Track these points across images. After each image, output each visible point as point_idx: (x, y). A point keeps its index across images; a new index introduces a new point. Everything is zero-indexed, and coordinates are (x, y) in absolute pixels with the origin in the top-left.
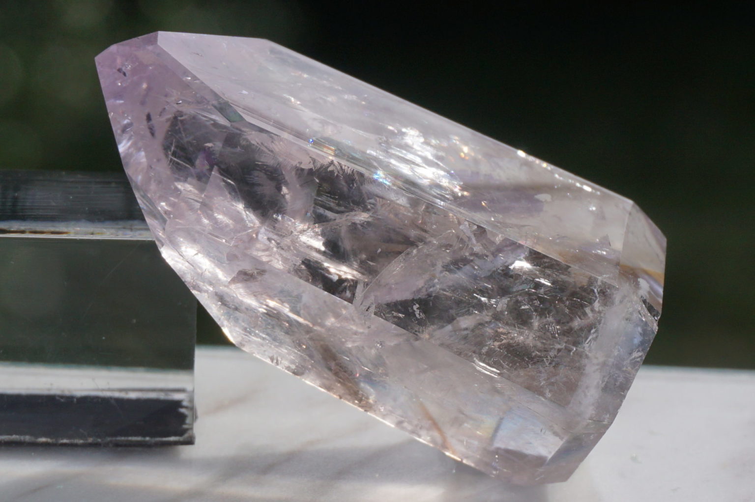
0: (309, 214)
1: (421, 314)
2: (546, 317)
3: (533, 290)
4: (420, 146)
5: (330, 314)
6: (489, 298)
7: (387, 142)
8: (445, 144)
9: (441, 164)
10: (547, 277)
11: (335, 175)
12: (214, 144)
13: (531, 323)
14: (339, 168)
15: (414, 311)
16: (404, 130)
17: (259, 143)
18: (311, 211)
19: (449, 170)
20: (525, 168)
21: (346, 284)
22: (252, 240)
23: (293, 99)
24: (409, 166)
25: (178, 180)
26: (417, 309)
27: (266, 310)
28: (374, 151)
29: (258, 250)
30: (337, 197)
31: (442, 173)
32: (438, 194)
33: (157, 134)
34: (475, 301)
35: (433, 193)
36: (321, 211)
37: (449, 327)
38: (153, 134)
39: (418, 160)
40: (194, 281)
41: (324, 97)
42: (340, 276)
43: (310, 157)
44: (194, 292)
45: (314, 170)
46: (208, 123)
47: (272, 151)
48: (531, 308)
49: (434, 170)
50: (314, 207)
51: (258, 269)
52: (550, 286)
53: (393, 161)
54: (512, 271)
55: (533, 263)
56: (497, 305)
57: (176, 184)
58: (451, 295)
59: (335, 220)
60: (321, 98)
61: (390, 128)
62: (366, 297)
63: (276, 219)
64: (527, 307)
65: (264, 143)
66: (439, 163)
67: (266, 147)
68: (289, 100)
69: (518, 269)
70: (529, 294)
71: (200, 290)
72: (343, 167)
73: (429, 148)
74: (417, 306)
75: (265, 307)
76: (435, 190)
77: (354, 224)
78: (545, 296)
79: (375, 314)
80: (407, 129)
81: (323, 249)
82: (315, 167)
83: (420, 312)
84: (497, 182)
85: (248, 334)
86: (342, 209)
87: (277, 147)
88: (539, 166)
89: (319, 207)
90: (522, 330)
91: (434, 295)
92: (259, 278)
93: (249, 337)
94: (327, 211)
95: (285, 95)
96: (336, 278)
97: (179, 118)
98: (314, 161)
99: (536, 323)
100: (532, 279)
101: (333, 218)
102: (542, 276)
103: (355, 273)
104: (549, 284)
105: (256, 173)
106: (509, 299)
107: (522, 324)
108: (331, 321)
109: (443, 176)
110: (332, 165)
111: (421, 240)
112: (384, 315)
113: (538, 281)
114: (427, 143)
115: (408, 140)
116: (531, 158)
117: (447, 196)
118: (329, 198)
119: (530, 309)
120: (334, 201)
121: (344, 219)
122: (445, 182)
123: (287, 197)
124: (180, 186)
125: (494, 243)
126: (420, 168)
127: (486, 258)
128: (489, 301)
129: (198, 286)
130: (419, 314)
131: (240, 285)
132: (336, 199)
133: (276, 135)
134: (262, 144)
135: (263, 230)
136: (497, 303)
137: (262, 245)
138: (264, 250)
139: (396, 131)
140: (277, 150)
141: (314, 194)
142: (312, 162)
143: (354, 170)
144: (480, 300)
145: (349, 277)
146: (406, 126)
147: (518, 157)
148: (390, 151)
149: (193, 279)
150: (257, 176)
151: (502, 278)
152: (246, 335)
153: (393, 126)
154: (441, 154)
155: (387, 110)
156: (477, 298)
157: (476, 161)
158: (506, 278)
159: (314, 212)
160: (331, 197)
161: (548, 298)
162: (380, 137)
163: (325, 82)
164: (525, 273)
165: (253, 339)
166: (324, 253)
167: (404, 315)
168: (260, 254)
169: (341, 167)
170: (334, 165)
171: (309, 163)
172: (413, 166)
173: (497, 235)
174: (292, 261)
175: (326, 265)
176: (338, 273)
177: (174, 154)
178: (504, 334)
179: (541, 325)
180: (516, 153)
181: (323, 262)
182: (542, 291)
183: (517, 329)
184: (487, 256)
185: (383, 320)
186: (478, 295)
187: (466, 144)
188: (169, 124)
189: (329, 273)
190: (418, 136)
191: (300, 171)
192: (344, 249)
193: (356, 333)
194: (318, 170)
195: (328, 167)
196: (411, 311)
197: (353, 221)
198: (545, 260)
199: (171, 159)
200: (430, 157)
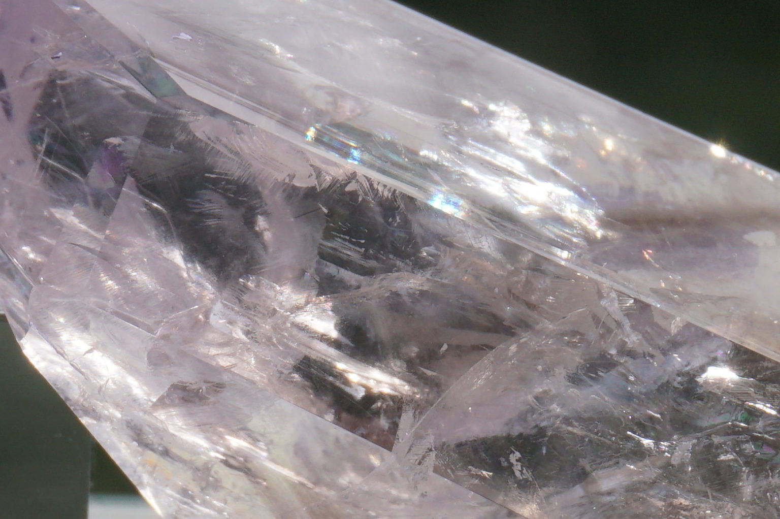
0: (307, 276)
1: (525, 471)
2: (767, 477)
3: (742, 424)
4: (523, 140)
5: (348, 465)
6: (657, 439)
7: (459, 133)
8: (570, 132)
9: (562, 174)
10: (769, 398)
11: (360, 199)
12: (124, 140)
13: (738, 489)
14: (366, 185)
15: (512, 465)
16: (492, 107)
17: (212, 138)
18: (312, 270)
19: (578, 184)
20: (723, 178)
21: (379, 404)
22: (198, 326)
23: (277, 49)
24: (501, 181)
25: (57, 203)
26: (517, 461)
27: (224, 455)
28: (433, 151)
29: (210, 344)
30: (363, 241)
31: (566, 193)
32: (558, 236)
33: (15, 111)
34: (629, 445)
35: (548, 234)
36: (332, 269)
37: (578, 491)
38: (8, 112)
39: (518, 167)
40: (85, 400)
41: (338, 44)
42: (368, 389)
43: (311, 166)
44: (85, 421)
45: (318, 190)
46: (115, 93)
47: (237, 154)
48: (739, 459)
49: (549, 186)
50: (318, 263)
51: (209, 382)
52: (775, 416)
53: (471, 172)
54: (702, 386)
55: (743, 370)
56: (672, 454)
57: (53, 210)
58: (583, 433)
59: (359, 287)
60: (332, 45)
61: (466, 103)
62: (418, 437)
63: (245, 286)
64: (730, 457)
65: (220, 138)
66: (558, 171)
67: (226, 146)
68: (271, 51)
69: (714, 384)
70: (733, 431)
71: (97, 417)
72: (375, 186)
73: (540, 142)
74: (518, 455)
75: (222, 450)
76: (551, 227)
77: (397, 294)
78: (766, 436)
79: (436, 470)
80: (497, 105)
81: (334, 334)
82: (320, 186)
83: (522, 467)
84: (670, 208)
85: (190, 501)
86: (372, 263)
87: (246, 145)
88: (753, 173)
89: (328, 263)
90: (720, 503)
91: (549, 433)
92: (212, 399)
93: (192, 507)
94: (342, 271)
95: (261, 40)
96: (360, 394)
97: (59, 82)
98: (319, 173)
99: (747, 487)
100: (740, 403)
101: (354, 283)
102: (761, 397)
103: (397, 381)
104: (774, 412)
105: (206, 194)
106: (695, 441)
107: (719, 490)
108: (349, 478)
109: (568, 200)
110: (354, 181)
111: (525, 325)
112: (453, 471)
113: (750, 406)
114: (536, 132)
115: (500, 127)
116: (737, 159)
117: (575, 240)
118: (347, 243)
119: (735, 460)
120: (358, 249)
121: (376, 286)
122: (571, 211)
123: (268, 236)
124: (59, 213)
125: (666, 332)
126: (522, 183)
127: (651, 361)
128: (657, 444)
129: (94, 410)
130: (521, 471)
131: (173, 411)
132: (361, 246)
133: (245, 123)
134: (218, 139)
135: (218, 307)
136: (672, 449)
137: (216, 335)
138: (221, 345)
139: (476, 110)
140: (247, 151)
141: (319, 236)
142: (314, 174)
143: (395, 191)
144: (639, 444)
145: (386, 390)
146: (495, 99)
147: (709, 159)
148: (464, 149)
149: (83, 396)
150: (209, 201)
151: (682, 400)
152: (185, 503)
153: (470, 100)
154: (563, 153)
155: (460, 65)
156: (633, 439)
157: (627, 165)
158: (690, 401)
159: (319, 272)
160: (350, 241)
161: (771, 438)
162: (447, 121)
163: (340, 12)
164: (726, 392)
165: (198, 510)
166: (336, 344)
167: (491, 474)
168: (213, 351)
169: (371, 185)
170: (357, 181)
171: (309, 177)
172: (509, 179)
173: (674, 317)
174: (276, 366)
175: (340, 366)
176: (364, 382)
177: (49, 152)
178: (685, 509)
179: (757, 492)
180: (707, 148)
181: (335, 361)
182: (760, 425)
183: (711, 501)
184: (652, 356)
185: (449, 482)
186: (634, 433)
187: (612, 133)
188: (38, 92)
189: (347, 382)
190: (518, 119)
191: (291, 193)
192: (376, 336)
193: (396, 501)
194: (325, 191)
195: (346, 185)
196: (505, 464)
197: (394, 290)
198: (766, 364)
199: (43, 161)
200: (543, 161)
